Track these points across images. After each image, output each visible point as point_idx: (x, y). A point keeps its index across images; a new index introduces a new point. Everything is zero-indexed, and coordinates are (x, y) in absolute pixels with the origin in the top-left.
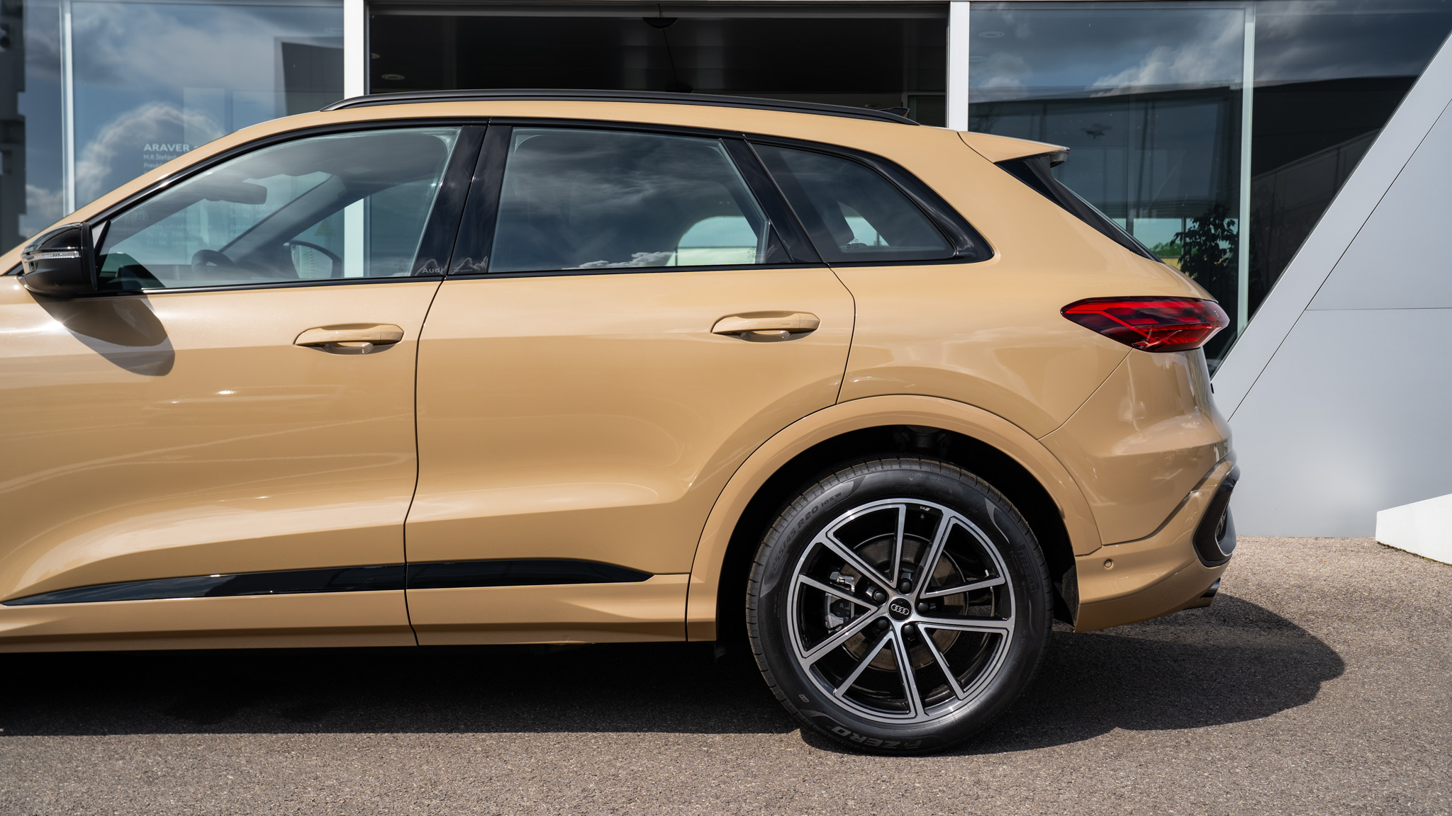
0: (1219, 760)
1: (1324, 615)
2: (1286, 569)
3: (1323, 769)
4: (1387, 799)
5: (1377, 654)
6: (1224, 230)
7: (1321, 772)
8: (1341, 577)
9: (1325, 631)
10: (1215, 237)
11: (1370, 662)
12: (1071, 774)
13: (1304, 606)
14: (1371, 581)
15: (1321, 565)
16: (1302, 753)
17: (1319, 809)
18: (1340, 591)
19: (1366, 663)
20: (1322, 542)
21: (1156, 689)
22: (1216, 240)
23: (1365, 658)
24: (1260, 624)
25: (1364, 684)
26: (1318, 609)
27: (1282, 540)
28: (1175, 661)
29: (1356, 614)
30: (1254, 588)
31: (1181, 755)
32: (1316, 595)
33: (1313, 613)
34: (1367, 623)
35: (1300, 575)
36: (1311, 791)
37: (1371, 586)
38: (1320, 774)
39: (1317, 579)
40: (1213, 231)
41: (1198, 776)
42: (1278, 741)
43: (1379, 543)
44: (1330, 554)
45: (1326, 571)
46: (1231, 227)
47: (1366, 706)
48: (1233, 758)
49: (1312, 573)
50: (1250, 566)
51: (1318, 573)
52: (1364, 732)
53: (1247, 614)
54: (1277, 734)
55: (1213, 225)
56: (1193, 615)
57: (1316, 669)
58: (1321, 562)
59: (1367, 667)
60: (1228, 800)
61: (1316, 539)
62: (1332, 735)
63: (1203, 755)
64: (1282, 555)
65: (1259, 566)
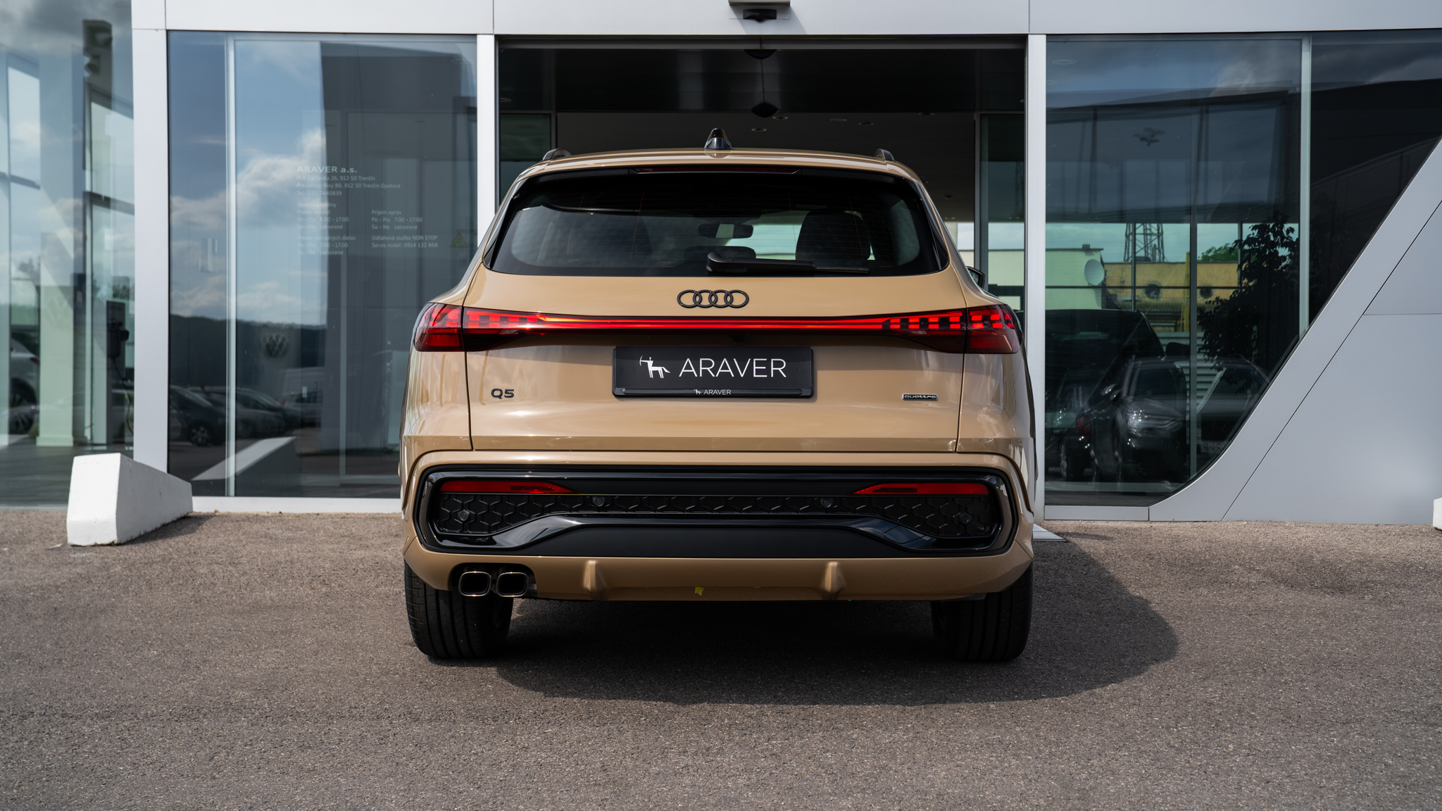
0: (1291, 681)
1: (1382, 583)
2: (1348, 548)
3: (1378, 688)
4: (1431, 707)
5: (1428, 612)
6: (1283, 238)
7: (1377, 690)
8: (1399, 555)
9: (1383, 595)
10: (1274, 245)
11: (1423, 617)
12: (1169, 689)
13: (1364, 577)
14: (1427, 558)
15: (1381, 546)
16: (1361, 678)
17: (1374, 714)
18: (1397, 565)
19: (1419, 617)
20: (1381, 528)
21: (1234, 634)
22: (1275, 247)
23: (1418, 614)
24: (1325, 589)
25: (1416, 632)
26: (1377, 578)
27: (1345, 527)
28: (1250, 615)
29: (1412, 582)
30: (1319, 562)
31: (1259, 678)
32: (1375, 568)
33: (1373, 582)
34: (1421, 590)
35: (1360, 553)
36: (1368, 702)
37: (1427, 562)
38: (1375, 692)
39: (1377, 556)
40: (1272, 238)
41: (1274, 692)
42: (1341, 670)
43: (1436, 528)
44: (1390, 537)
45: (1385, 550)
46: (1291, 234)
47: (1417, 647)
48: (1303, 681)
49: (1372, 552)
50: (1315, 546)
51: (1377, 552)
52: (1414, 664)
53: (1313, 582)
54: (1339, 665)
55: (1272, 232)
56: (1264, 582)
57: (1374, 622)
58: (1381, 543)
59: (1419, 621)
60: (1299, 707)
61: (1377, 525)
62: (1387, 666)
63: (1277, 678)
64: (1344, 538)
65: (1322, 546)
